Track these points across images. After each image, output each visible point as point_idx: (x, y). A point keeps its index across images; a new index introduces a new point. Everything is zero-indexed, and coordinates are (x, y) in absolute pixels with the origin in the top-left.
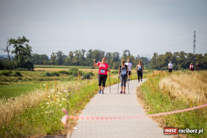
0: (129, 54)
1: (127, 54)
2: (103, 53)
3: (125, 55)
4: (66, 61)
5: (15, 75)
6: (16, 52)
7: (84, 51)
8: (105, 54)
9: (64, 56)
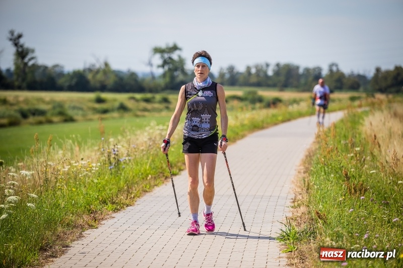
0: (338, 70)
1: (334, 69)
2: (298, 68)
3: (331, 71)
4: (241, 79)
5: (160, 102)
6: (163, 66)
7: (268, 65)
8: (301, 71)
9: (238, 73)
